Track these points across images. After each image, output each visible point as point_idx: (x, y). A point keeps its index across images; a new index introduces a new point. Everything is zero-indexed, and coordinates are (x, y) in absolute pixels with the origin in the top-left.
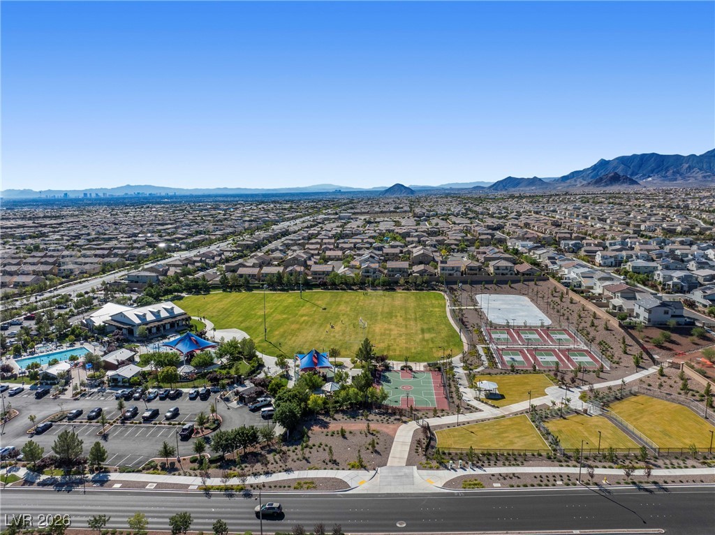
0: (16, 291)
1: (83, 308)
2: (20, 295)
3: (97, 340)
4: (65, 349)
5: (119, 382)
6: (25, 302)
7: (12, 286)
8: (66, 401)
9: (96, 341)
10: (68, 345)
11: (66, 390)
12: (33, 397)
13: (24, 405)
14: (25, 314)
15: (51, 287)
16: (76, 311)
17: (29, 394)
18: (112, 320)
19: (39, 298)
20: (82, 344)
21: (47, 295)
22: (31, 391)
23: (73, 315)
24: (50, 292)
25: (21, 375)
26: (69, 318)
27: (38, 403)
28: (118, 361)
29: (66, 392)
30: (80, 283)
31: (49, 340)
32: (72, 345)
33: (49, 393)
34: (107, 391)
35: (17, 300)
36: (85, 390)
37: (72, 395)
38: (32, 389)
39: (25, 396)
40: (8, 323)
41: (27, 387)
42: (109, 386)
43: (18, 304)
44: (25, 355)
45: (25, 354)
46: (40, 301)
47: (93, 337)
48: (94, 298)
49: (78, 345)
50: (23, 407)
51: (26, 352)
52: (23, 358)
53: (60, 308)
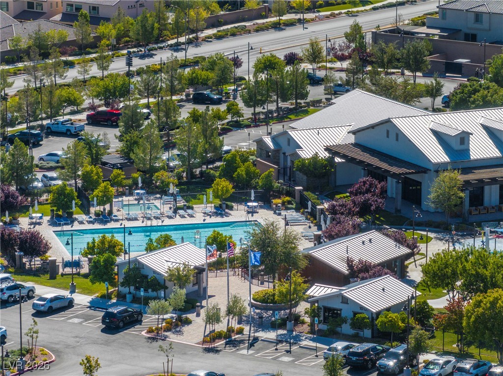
0: (71, 34)
1: (272, 107)
2: (82, 48)
3: (301, 205)
4: (199, 219)
5: (344, 321)
6: (94, 70)
7: (58, 17)
8: (184, 349)
9: (297, 210)
10: (210, 208)
11: (188, 322)
12: (95, 326)
13: (71, 341)
14: (93, 107)
15: (178, 30)
16: (247, 113)
17: (87, 318)
18: (356, 145)
19: (138, 63)
20: (252, 212)
21: (163, 56)
22: (92, 312)
23: (238, 125)
24: (176, 48)
25: (68, 270)
26: (225, 131)
27: (107, 343)
28: (349, 262)
29: (186, 329)
30: (277, 26)
31: (154, 188)
32: (220, 211)
33: (139, 322)
34: (304, 343)
35: (71, 65)
36: (240, 331)
37: (201, 339)
38: (94, 305)
39: (76, 320)
40: (42, 127)
41: (82, 299)
42: (312, 332)
43: (72, 74)
44: (82, 221)
45: (83, 217)
46: (139, 73)
47: (290, 194)
48: (315, 81)
49: (239, 213)
50: (68, 346)
51: (87, 213)
52: (76, 226)
53: (199, 99)
